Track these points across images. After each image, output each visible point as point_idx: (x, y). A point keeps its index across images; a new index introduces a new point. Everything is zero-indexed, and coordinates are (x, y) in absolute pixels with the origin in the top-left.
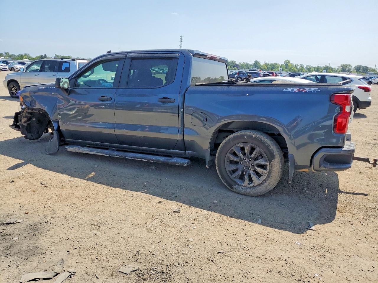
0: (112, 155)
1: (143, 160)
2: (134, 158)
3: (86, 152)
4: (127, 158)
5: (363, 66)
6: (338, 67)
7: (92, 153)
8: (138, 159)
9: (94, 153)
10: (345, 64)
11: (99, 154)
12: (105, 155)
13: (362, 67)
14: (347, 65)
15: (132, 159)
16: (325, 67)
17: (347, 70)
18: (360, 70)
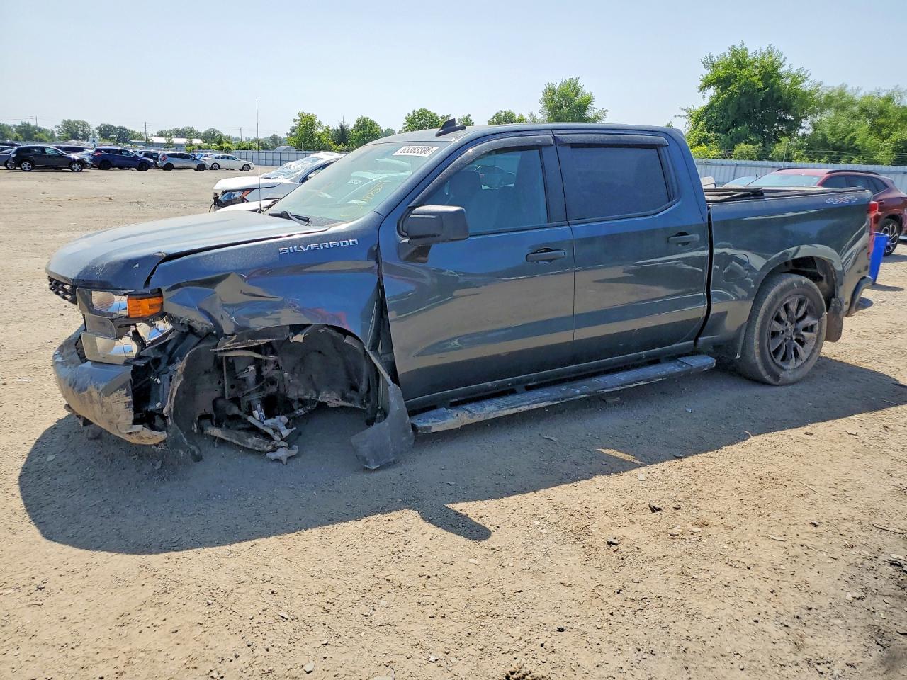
0: (568, 398)
1: (642, 383)
2: (622, 386)
3: (495, 415)
4: (606, 391)
5: (116, 126)
6: (56, 127)
7: (515, 411)
8: (631, 386)
9: (519, 409)
10: (73, 119)
11: (535, 406)
12: (550, 403)
13: (115, 128)
14: (78, 122)
15: (618, 388)
16: (20, 127)
17: (81, 135)
18: (111, 136)
